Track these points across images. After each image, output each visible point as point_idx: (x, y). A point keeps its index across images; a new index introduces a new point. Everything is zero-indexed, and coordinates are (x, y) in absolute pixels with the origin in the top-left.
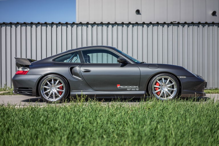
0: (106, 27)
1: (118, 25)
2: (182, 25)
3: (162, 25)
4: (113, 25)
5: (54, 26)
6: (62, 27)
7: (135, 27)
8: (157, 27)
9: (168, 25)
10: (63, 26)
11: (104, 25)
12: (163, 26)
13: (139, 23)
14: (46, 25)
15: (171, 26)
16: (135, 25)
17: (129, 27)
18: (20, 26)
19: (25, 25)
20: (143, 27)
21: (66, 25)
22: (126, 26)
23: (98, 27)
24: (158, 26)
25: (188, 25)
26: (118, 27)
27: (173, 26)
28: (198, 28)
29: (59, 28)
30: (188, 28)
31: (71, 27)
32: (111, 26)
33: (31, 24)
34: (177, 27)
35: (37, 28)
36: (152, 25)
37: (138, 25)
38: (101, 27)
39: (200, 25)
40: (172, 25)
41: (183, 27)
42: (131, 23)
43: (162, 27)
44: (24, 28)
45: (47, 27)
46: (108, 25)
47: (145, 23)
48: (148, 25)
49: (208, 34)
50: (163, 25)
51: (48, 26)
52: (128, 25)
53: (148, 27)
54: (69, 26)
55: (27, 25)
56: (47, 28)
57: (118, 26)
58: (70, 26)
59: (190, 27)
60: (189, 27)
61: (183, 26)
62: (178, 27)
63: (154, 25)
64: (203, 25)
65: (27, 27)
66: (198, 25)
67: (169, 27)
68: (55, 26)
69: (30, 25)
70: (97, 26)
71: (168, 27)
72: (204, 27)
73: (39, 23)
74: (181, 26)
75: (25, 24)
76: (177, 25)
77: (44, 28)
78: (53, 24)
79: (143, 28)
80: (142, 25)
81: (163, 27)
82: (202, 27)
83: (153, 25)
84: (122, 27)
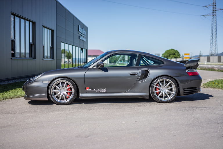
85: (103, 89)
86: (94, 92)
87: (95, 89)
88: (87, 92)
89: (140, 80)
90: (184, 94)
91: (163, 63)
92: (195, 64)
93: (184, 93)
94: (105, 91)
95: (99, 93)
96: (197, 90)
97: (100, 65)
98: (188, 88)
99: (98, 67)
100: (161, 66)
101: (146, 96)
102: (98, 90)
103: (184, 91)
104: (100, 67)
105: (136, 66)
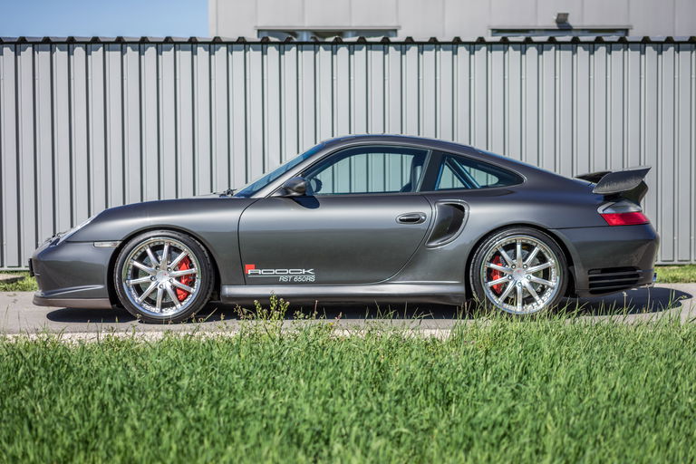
0: (330, 52)
1: (369, 46)
2: (587, 45)
3: (519, 46)
4: (352, 46)
5: (150, 48)
6: (178, 52)
7: (429, 55)
8: (502, 52)
9: (540, 46)
10: (179, 49)
11: (321, 48)
12: (521, 50)
13: (440, 40)
14: (119, 45)
15: (549, 49)
16: (429, 46)
17: (407, 52)
18: (30, 49)
19: (48, 46)
20: (455, 53)
21: (190, 45)
22: (397, 49)
23: (300, 52)
24: (505, 51)
25: (609, 46)
26: (369, 52)
27: (558, 52)
28: (643, 56)
29: (167, 55)
30: (609, 56)
31: (208, 53)
32: (347, 51)
33: (71, 42)
34: (570, 53)
35: (89, 57)
36: (484, 49)
37: (438, 46)
38: (312, 52)
39: (647, 48)
40: (554, 48)
41: (590, 54)
42: (415, 40)
43: (519, 52)
44: (43, 56)
45: (123, 52)
46: (334, 46)
47: (463, 40)
48: (472, 46)
49: (676, 77)
50: (523, 46)
51: (129, 49)
52: (404, 46)
53: (472, 53)
54: (200, 49)
55: (54, 46)
56: (125, 57)
57: (371, 49)
58: (206, 50)
59: (613, 52)
60: (610, 53)
61: (592, 50)
62: (573, 54)
63: (494, 46)
64: (660, 46)
65: (54, 55)
66: (643, 46)
67: (542, 53)
68: (79, 51)
69: (66, 45)
70: (297, 50)
71: (540, 53)
72: (660, 53)
73: (95, 41)
74: (585, 49)
75: (48, 43)
76: (570, 46)
77: (114, 56)
78: (144, 41)
79: (455, 56)
80: (451, 46)
81: (522, 54)
82: (656, 52)
83: (489, 46)
84: (382, 52)
85: (304, 271)
86: (274, 281)
87: (275, 271)
88: (246, 281)
89: (432, 239)
90: (592, 292)
91: (520, 180)
92: (632, 185)
93: (591, 286)
94: (312, 278)
95: (292, 283)
96: (637, 275)
97: (295, 188)
98: (604, 271)
99: (288, 193)
100: (512, 192)
101: (455, 295)
102: (286, 274)
103: (591, 279)
104: (294, 194)
105: (421, 190)
